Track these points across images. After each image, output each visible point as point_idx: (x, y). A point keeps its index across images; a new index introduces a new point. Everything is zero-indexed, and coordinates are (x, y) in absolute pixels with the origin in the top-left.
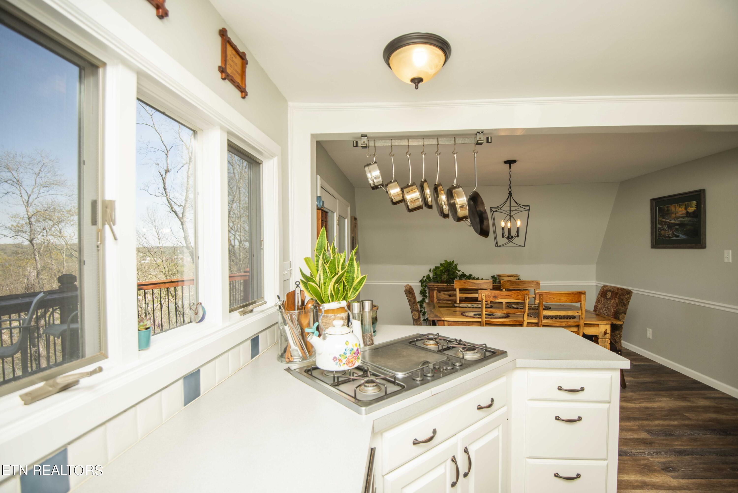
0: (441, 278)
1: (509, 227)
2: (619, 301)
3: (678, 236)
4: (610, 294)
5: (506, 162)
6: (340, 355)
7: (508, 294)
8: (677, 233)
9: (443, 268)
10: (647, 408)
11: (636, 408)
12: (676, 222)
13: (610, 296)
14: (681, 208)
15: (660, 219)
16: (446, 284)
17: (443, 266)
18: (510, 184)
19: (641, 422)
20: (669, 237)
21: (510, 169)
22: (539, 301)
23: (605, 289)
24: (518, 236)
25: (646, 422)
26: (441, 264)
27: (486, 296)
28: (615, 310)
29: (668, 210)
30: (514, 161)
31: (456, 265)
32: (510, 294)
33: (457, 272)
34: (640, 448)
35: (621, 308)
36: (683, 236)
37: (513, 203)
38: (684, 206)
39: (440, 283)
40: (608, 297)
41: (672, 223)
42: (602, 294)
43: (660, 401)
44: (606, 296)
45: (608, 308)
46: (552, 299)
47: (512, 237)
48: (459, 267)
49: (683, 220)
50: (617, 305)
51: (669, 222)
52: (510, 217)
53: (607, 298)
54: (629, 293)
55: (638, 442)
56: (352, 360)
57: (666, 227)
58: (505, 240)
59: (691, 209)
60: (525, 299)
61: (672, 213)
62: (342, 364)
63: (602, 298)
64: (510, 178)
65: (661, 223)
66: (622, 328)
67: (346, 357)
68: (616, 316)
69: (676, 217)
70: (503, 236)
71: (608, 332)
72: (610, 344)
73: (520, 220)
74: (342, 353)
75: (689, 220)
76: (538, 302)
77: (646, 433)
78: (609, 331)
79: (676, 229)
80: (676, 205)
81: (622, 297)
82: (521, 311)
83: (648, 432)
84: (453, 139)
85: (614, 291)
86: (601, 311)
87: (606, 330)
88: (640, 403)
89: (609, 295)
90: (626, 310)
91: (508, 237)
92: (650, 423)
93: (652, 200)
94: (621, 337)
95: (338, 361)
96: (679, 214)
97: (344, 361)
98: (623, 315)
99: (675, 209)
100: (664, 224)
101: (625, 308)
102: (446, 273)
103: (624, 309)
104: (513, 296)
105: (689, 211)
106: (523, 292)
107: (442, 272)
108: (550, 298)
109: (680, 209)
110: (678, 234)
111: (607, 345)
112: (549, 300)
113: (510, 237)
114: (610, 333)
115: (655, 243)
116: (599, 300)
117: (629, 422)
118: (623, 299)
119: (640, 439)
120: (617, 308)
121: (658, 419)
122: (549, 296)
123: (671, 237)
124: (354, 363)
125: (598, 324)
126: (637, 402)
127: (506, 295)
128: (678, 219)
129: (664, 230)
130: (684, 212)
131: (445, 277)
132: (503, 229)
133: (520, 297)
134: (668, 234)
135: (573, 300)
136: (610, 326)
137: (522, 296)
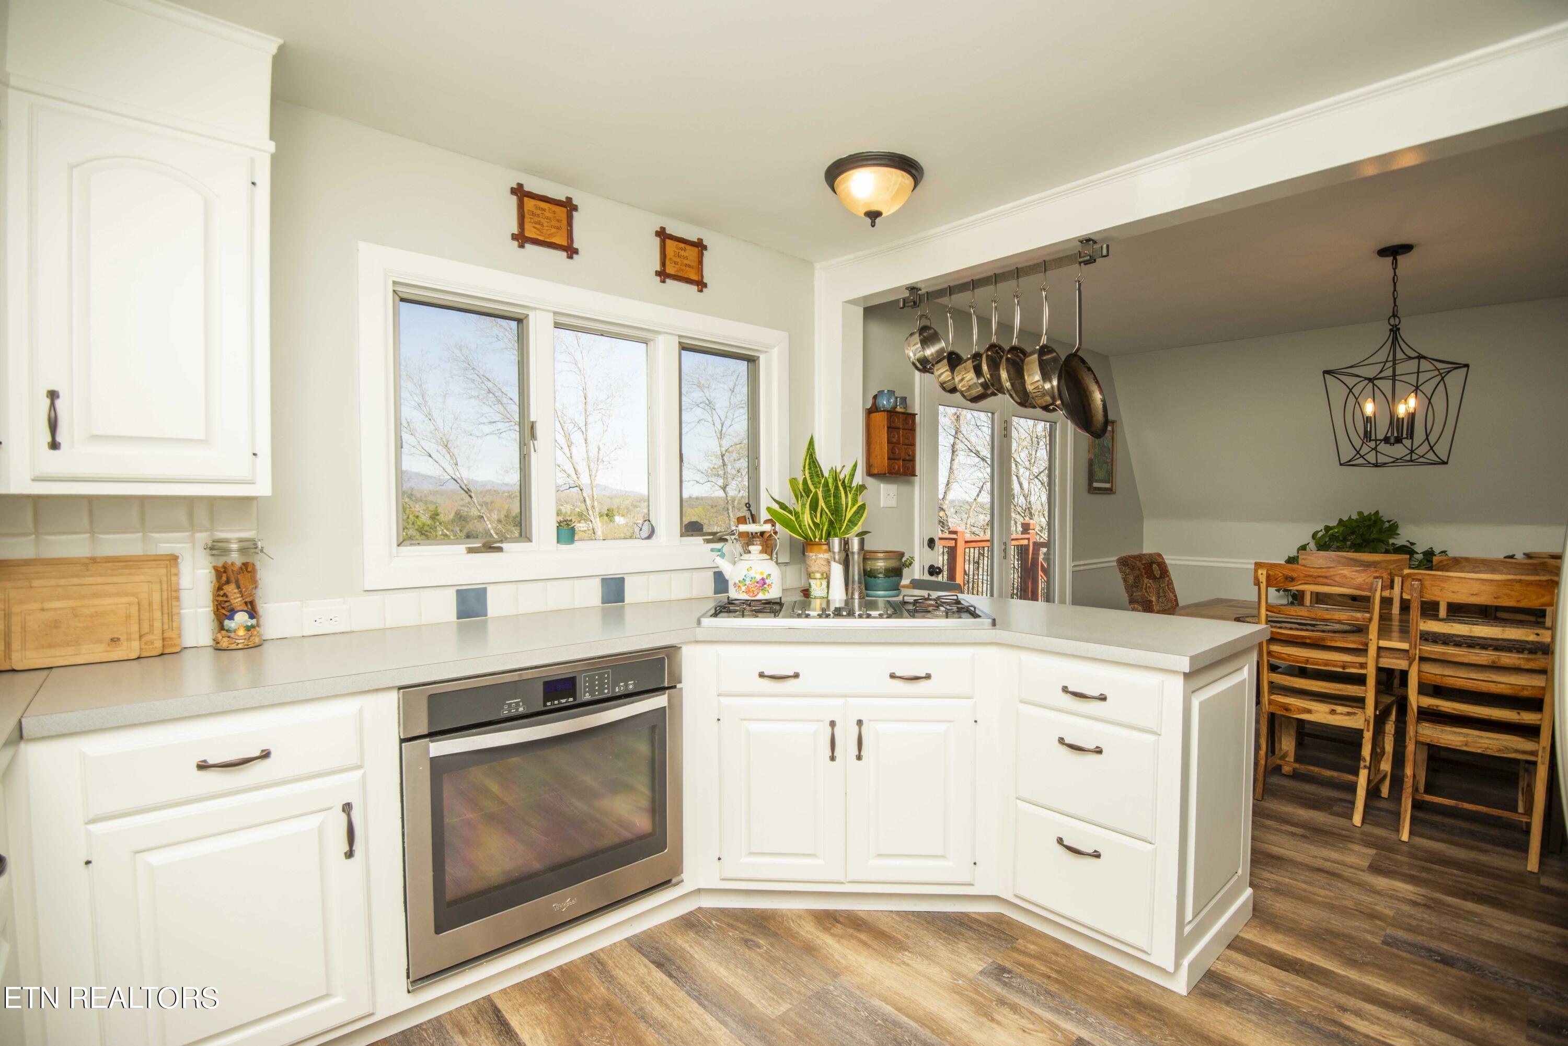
5: (1383, 252)
6: (739, 581)
18: (1395, 306)
21: (1394, 269)
22: (1410, 594)
27: (1268, 575)
30: (1406, 248)
46: (1448, 591)
56: (753, 589)
60: (1374, 587)
62: (741, 592)
64: (1395, 290)
67: (746, 585)
74: (741, 579)
95: (737, 587)
97: (743, 588)
112: (1440, 594)
122: (1440, 584)
124: (755, 593)
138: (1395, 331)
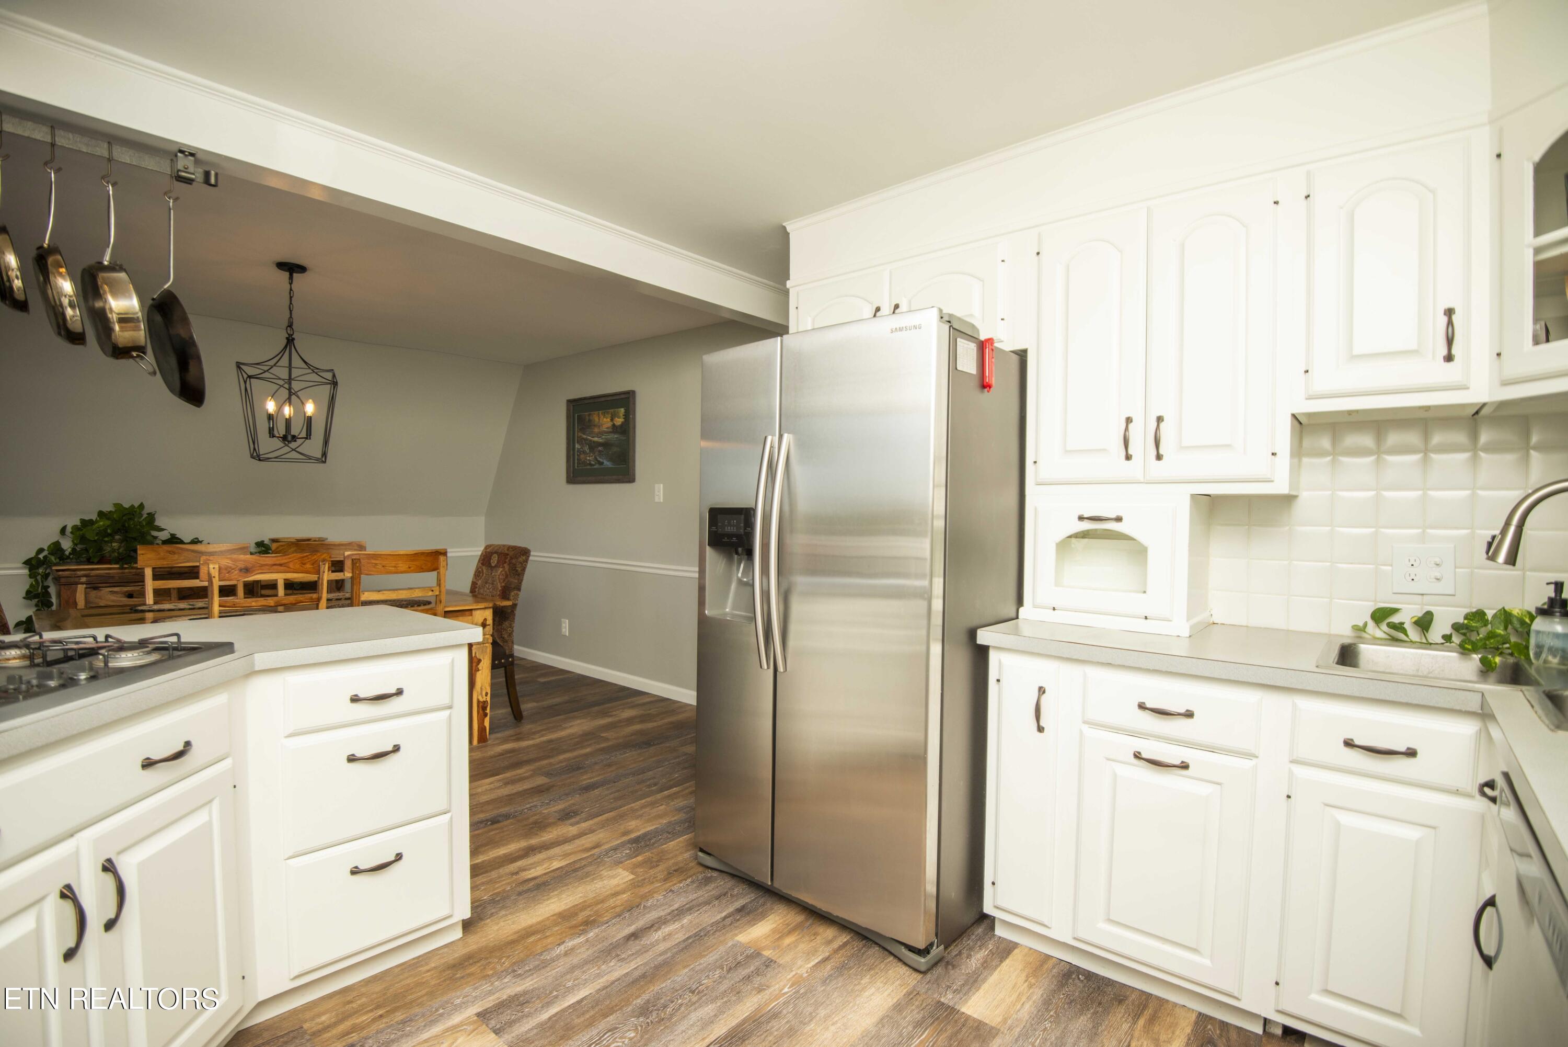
0: (100, 549)
1: (287, 417)
2: (509, 569)
3: (602, 463)
4: (497, 558)
5: (282, 266)
7: (278, 562)
8: (600, 457)
9: (108, 523)
10: (551, 741)
11: (534, 745)
12: (600, 440)
13: (496, 562)
14: (607, 418)
15: (580, 434)
16: (118, 566)
17: (108, 519)
18: (291, 317)
19: (537, 764)
20: (591, 465)
21: (291, 284)
22: (353, 573)
23: (488, 550)
24: (309, 436)
25: (545, 762)
26: (101, 514)
27: (220, 569)
28: (503, 584)
29: (590, 421)
30: (302, 269)
31: (151, 517)
32: (282, 562)
33: (155, 533)
34: (531, 801)
35: (512, 580)
36: (608, 463)
37: (296, 362)
38: (610, 415)
39: (99, 563)
40: (493, 565)
41: (594, 442)
42: (484, 560)
43: (571, 726)
44: (490, 563)
45: (493, 584)
46: (380, 567)
47: (294, 438)
48: (159, 522)
49: (609, 437)
50: (507, 576)
51: (591, 441)
52: (290, 394)
53: (491, 567)
54: (525, 552)
55: (528, 794)
57: (586, 449)
58: (277, 443)
59: (619, 421)
60: (322, 570)
61: (595, 426)
63: (484, 568)
64: (291, 303)
65: (581, 440)
66: (514, 615)
68: (505, 595)
69: (599, 433)
70: (272, 435)
71: (488, 623)
72: (492, 644)
73: (315, 402)
75: (616, 438)
76: (350, 575)
77: (543, 777)
78: (490, 621)
79: (600, 451)
80: (600, 412)
81: (514, 561)
82: (312, 598)
83: (548, 774)
84: (106, 145)
85: (503, 552)
86: (482, 591)
87: (485, 620)
88: (542, 736)
89: (494, 560)
90: (521, 583)
91: (284, 438)
92: (552, 760)
93: (569, 402)
94: (513, 631)
96: (604, 428)
98: (516, 592)
99: (599, 419)
100: (584, 442)
101: (518, 580)
102: (117, 537)
103: (516, 581)
104: (291, 565)
105: (615, 423)
106: (315, 557)
107: (103, 533)
108: (376, 564)
109: (605, 419)
110: (601, 460)
111: (487, 647)
112: (374, 569)
113: (288, 438)
114: (492, 625)
115: (572, 475)
116: (479, 571)
117: (520, 769)
118: (515, 565)
119: (533, 788)
120: (506, 580)
121: (565, 752)
122: (374, 561)
123: (594, 465)
125: (471, 610)
126: (537, 736)
127: (275, 565)
128: (603, 435)
129: (584, 452)
130: (610, 424)
131: (115, 545)
132: (270, 417)
133: (308, 566)
134: (589, 460)
135: (423, 567)
136: (491, 610)
137: (313, 564)
138: (290, 341)
